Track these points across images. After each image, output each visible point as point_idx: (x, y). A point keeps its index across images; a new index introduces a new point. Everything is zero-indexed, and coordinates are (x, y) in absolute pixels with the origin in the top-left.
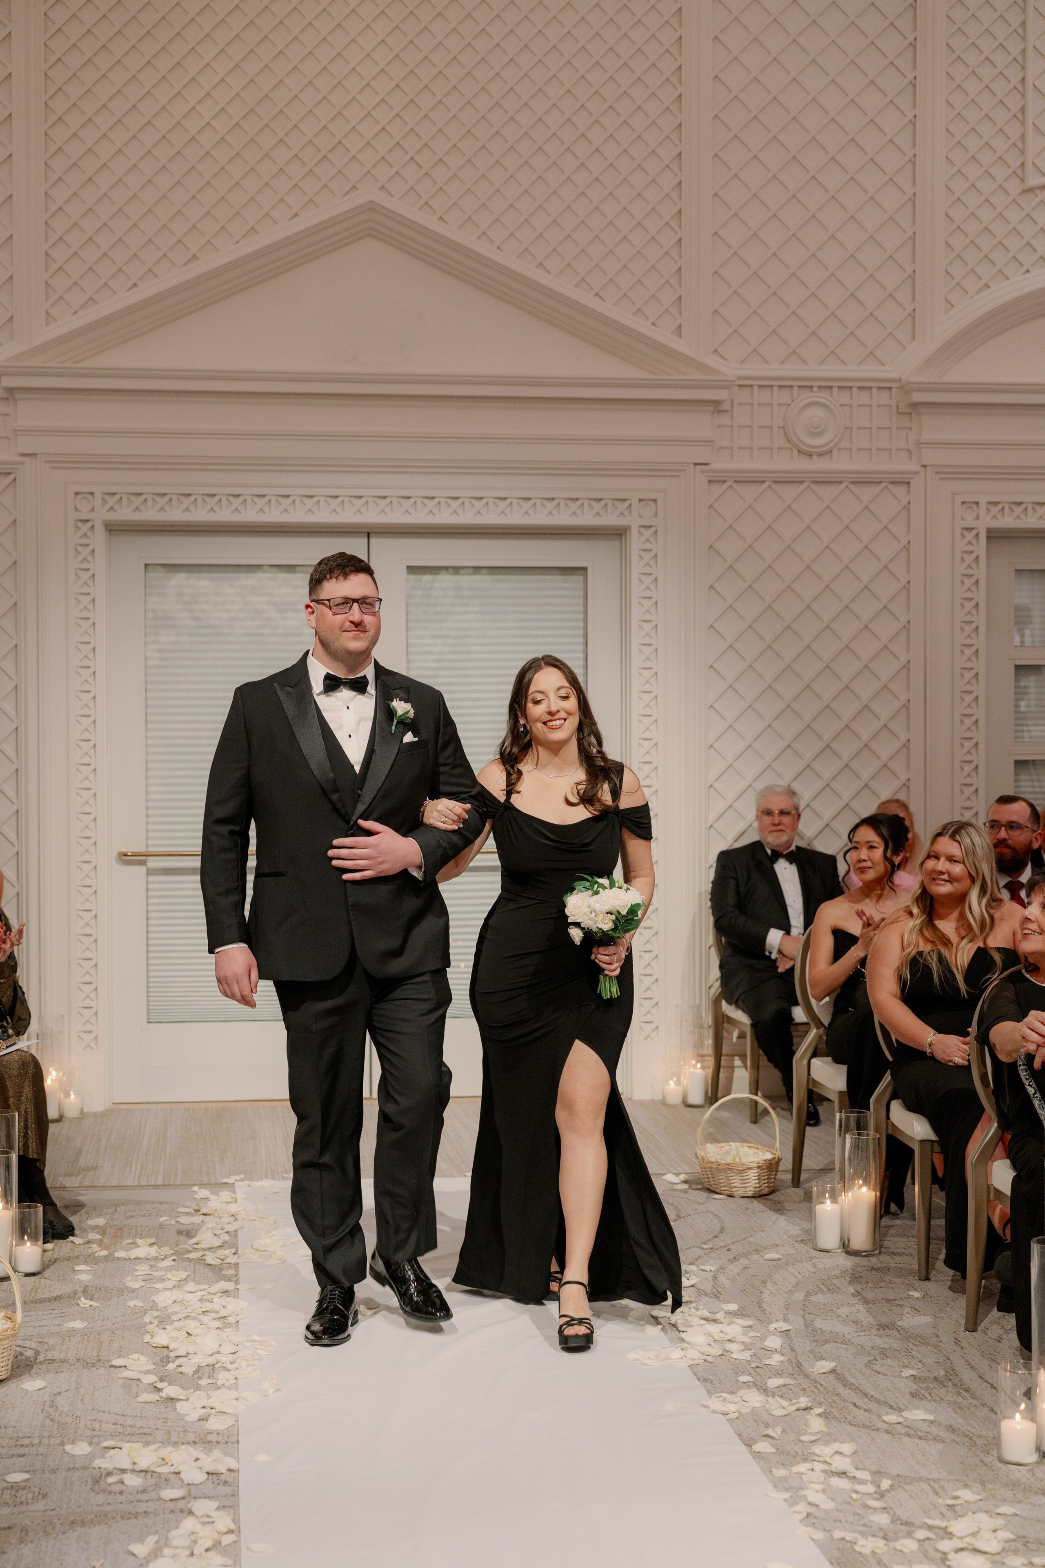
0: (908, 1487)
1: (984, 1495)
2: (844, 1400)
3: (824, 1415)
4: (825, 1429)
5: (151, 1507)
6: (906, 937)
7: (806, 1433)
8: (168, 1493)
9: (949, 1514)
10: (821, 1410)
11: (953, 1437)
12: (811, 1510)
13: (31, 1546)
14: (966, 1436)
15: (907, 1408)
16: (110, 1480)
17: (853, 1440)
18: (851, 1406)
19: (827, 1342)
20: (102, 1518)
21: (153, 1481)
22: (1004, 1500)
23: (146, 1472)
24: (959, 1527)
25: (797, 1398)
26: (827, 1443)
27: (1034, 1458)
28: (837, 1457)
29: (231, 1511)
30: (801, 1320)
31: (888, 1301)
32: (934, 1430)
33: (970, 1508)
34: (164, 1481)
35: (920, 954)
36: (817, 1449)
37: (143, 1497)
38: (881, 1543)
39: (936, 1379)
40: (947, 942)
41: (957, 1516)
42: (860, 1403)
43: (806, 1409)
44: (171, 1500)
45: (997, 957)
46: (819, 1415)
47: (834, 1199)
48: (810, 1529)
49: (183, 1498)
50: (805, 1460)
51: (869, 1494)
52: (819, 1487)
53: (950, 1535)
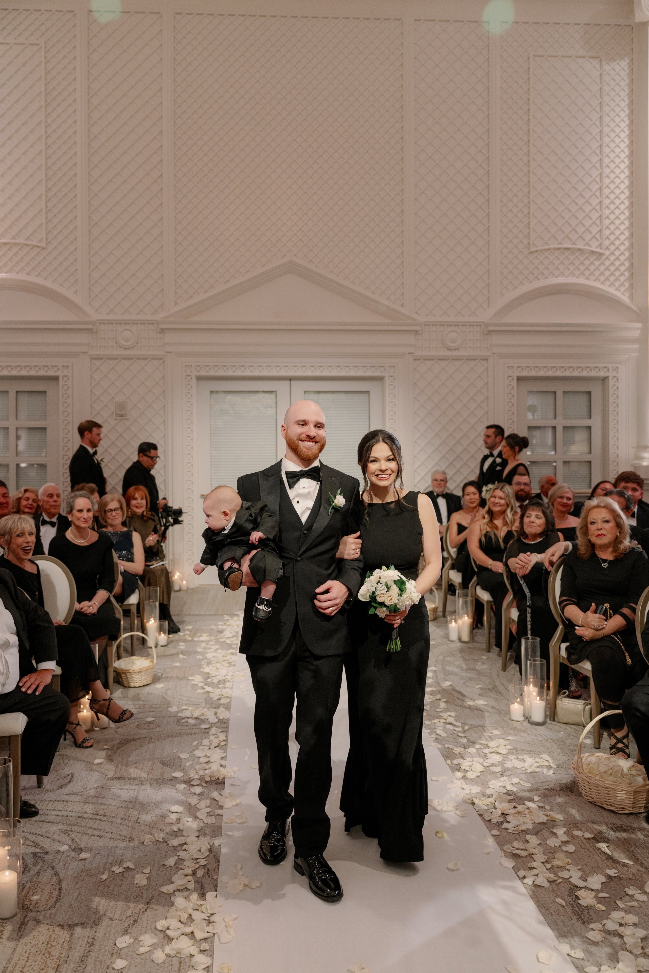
0: (474, 729)
1: (503, 732)
2: (454, 696)
3: (446, 702)
4: (446, 707)
5: (197, 731)
6: (482, 527)
7: (439, 708)
8: (204, 726)
9: (489, 739)
10: (444, 700)
11: (493, 710)
12: (437, 737)
13: (152, 744)
14: (498, 710)
15: (477, 700)
16: (183, 721)
17: (456, 711)
18: (456, 698)
19: (450, 674)
20: (179, 735)
21: (199, 722)
22: (510, 734)
23: (197, 718)
24: (492, 744)
25: (436, 695)
26: (446, 712)
27: (522, 719)
28: (449, 717)
29: (225, 733)
30: (441, 667)
31: (474, 660)
32: (486, 708)
33: (497, 737)
34: (203, 721)
35: (487, 532)
36: (441, 714)
37: (195, 727)
38: (463, 749)
39: (489, 689)
40: (497, 528)
41: (492, 740)
42: (460, 698)
43: (440, 699)
44: (205, 729)
45: (515, 533)
46: (444, 702)
47: (456, 622)
48: (437, 744)
49: (209, 728)
50: (437, 718)
51: (460, 731)
52: (441, 728)
53: (488, 747)
